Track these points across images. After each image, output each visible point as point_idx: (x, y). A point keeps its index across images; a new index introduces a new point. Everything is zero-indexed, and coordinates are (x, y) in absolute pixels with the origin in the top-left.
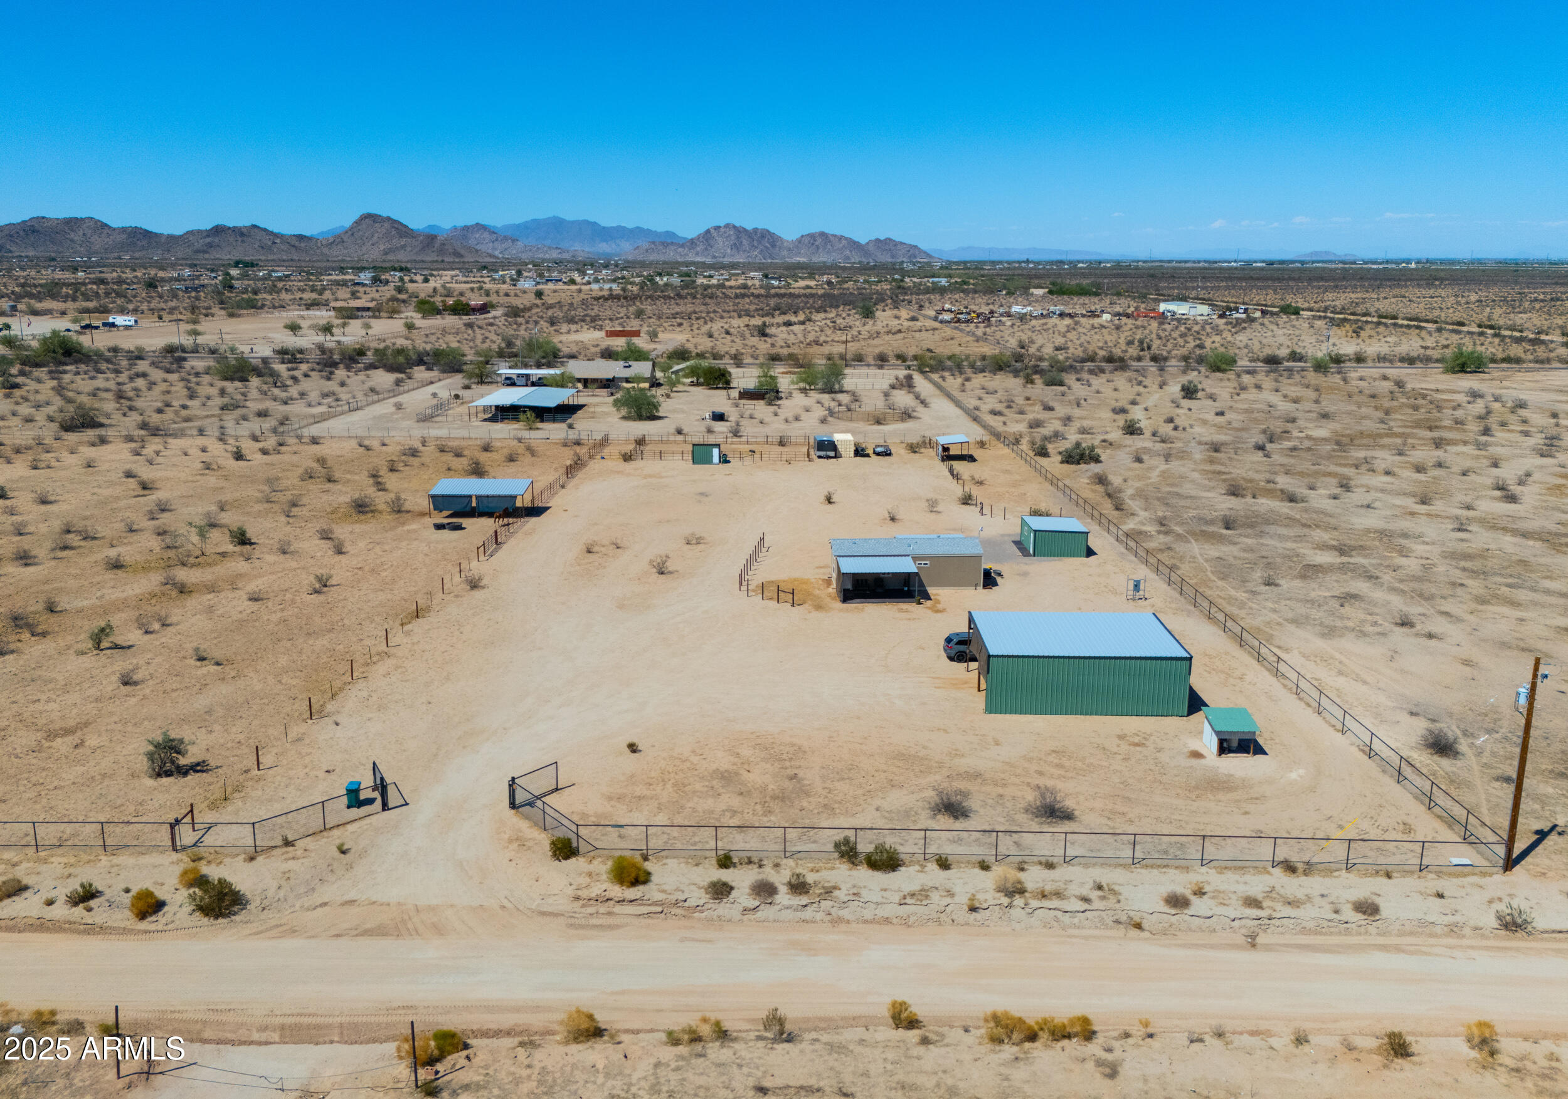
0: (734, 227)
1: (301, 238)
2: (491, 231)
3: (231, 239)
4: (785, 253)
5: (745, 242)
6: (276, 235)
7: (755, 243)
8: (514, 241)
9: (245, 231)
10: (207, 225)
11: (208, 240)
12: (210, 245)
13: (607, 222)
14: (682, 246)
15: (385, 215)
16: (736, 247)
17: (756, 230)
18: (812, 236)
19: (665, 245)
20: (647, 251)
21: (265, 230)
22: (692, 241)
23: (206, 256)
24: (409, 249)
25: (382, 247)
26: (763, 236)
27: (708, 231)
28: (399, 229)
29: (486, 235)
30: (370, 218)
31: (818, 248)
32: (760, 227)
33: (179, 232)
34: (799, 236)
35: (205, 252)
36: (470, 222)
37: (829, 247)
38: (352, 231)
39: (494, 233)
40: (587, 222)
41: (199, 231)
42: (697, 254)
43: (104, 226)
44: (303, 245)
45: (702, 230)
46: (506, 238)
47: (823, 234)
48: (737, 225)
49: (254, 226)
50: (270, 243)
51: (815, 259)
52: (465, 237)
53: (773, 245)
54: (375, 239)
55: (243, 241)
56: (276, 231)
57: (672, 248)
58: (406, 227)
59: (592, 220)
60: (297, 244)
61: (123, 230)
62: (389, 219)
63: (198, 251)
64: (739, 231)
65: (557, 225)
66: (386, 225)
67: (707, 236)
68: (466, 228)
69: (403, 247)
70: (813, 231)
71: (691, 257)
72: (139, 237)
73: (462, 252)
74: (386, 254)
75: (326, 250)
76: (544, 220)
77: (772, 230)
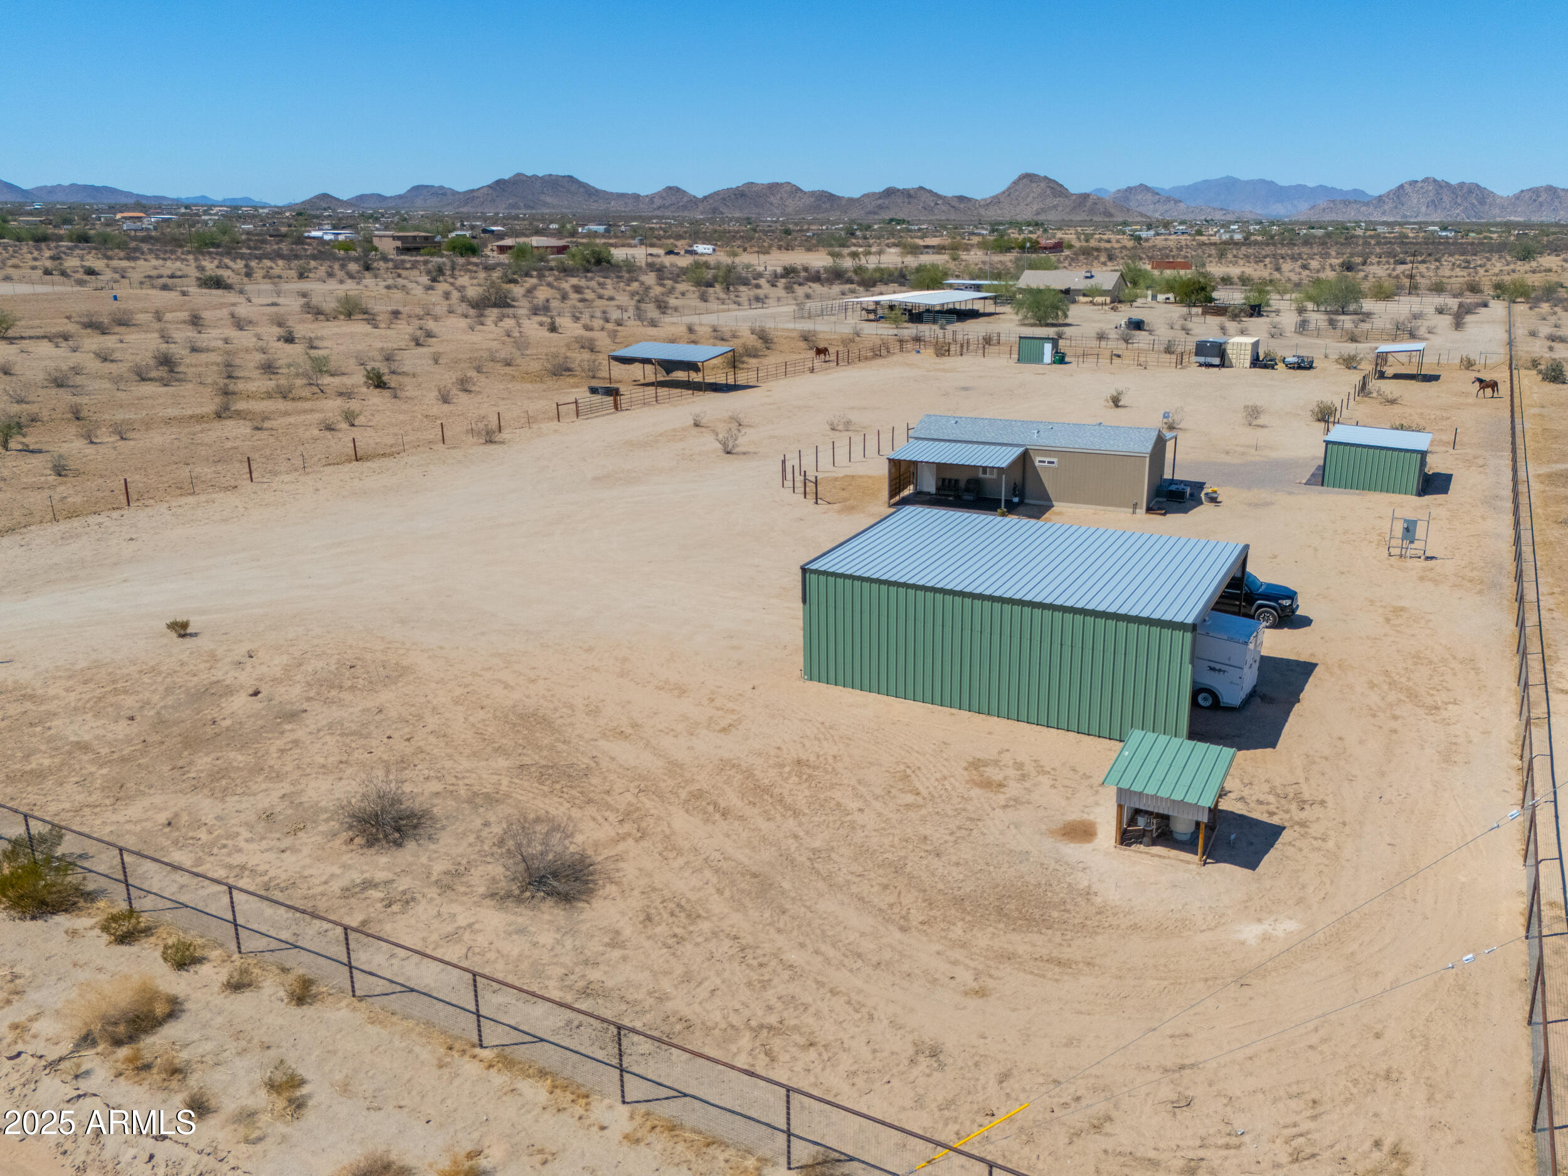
0: (1435, 181)
1: (961, 199)
2: (1154, 192)
3: (900, 201)
4: (1497, 211)
5: (1445, 198)
6: (938, 196)
7: (1459, 201)
8: (1177, 202)
9: (912, 192)
10: (879, 188)
11: (880, 202)
12: (880, 207)
13: (1283, 181)
14: (1367, 204)
15: (1042, 175)
16: (1434, 204)
17: (1462, 185)
18: (1536, 191)
19: (1347, 203)
20: (1324, 210)
21: (930, 192)
22: (1380, 199)
23: (876, 217)
24: (1060, 209)
25: (1035, 207)
26: (1470, 192)
27: (1402, 186)
28: (1056, 189)
29: (1149, 196)
30: (1029, 178)
31: (1541, 204)
32: (1468, 181)
33: (857, 195)
34: (1517, 191)
35: (875, 213)
36: (1134, 183)
37: (1557, 203)
38: (1008, 192)
39: (1157, 194)
40: (1263, 181)
41: (874, 194)
42: (1384, 213)
43: (798, 189)
44: (962, 206)
45: (1394, 186)
46: (1168, 199)
47: (1551, 190)
48: (1439, 179)
49: (921, 188)
50: (932, 204)
51: (1535, 219)
52: (1127, 199)
53: (1482, 202)
54: (1029, 199)
55: (909, 203)
56: (940, 192)
57: (1354, 206)
58: (1061, 186)
59: (1268, 179)
60: (957, 205)
61: (813, 193)
62: (1046, 178)
63: (870, 213)
64: (1440, 186)
65: (1230, 185)
66: (1043, 185)
67: (1400, 192)
68: (1129, 190)
69: (1055, 207)
70: (1538, 185)
71: (1377, 217)
72: (826, 199)
73: (1112, 211)
74: (1038, 214)
75: (982, 211)
76: (1216, 180)
77: (1483, 185)
